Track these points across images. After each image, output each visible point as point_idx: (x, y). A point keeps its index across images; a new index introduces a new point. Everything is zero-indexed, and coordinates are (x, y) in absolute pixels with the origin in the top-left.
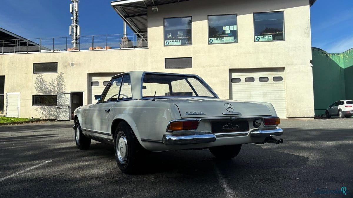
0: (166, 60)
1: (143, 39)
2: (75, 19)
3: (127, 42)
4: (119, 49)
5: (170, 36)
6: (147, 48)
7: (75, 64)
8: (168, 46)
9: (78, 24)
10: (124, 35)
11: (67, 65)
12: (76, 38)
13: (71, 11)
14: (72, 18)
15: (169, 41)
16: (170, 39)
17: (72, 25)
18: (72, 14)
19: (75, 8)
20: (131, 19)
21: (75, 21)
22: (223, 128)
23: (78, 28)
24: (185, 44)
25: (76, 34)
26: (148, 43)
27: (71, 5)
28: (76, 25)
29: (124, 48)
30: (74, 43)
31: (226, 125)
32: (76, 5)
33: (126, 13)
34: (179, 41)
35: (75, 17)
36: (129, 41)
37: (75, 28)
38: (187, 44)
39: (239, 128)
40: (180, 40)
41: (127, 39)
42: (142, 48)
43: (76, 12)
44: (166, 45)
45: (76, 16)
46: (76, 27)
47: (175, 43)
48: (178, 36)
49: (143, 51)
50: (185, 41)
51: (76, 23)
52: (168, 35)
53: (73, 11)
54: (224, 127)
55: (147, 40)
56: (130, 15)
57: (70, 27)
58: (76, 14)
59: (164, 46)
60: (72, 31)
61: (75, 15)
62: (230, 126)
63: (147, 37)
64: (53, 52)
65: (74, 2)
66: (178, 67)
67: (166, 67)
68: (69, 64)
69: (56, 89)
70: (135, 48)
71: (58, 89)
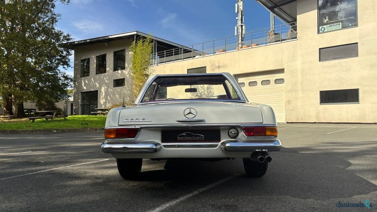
0: (321, 50)
1: (291, 30)
2: (240, 19)
3: (274, 36)
4: (265, 45)
5: (327, 19)
6: (296, 39)
7: (221, 67)
8: (324, 32)
9: (244, 24)
10: (271, 28)
11: (214, 68)
12: (242, 37)
13: (236, 11)
14: (237, 18)
15: (325, 26)
16: (327, 24)
17: (237, 25)
18: (238, 14)
19: (240, 7)
20: (281, 9)
21: (240, 21)
22: (178, 138)
23: (244, 27)
24: (349, 26)
25: (242, 33)
26: (297, 33)
27: (236, 5)
28: (242, 24)
29: (270, 43)
30: (240, 44)
31: (183, 134)
32: (241, 4)
33: (273, 3)
34: (339, 24)
35: (240, 17)
36: (275, 34)
37: (240, 28)
38: (350, 26)
39: (203, 138)
40: (341, 23)
41: (273, 33)
42: (291, 40)
43: (241, 11)
44: (321, 32)
45: (242, 15)
46: (242, 26)
47: (334, 28)
48: (338, 18)
49: (292, 43)
50: (349, 23)
51: (242, 23)
52: (324, 19)
53: (238, 11)
54: (180, 137)
55: (296, 30)
56: (278, 4)
57: (236, 27)
58: (242, 13)
59: (318, 33)
60: (237, 32)
61: (240, 14)
62: (188, 135)
63: (296, 27)
64: (202, 56)
65: (239, 1)
66: (338, 58)
67: (321, 59)
68: (216, 67)
69: (206, 93)
70: (282, 42)
71: (207, 92)
